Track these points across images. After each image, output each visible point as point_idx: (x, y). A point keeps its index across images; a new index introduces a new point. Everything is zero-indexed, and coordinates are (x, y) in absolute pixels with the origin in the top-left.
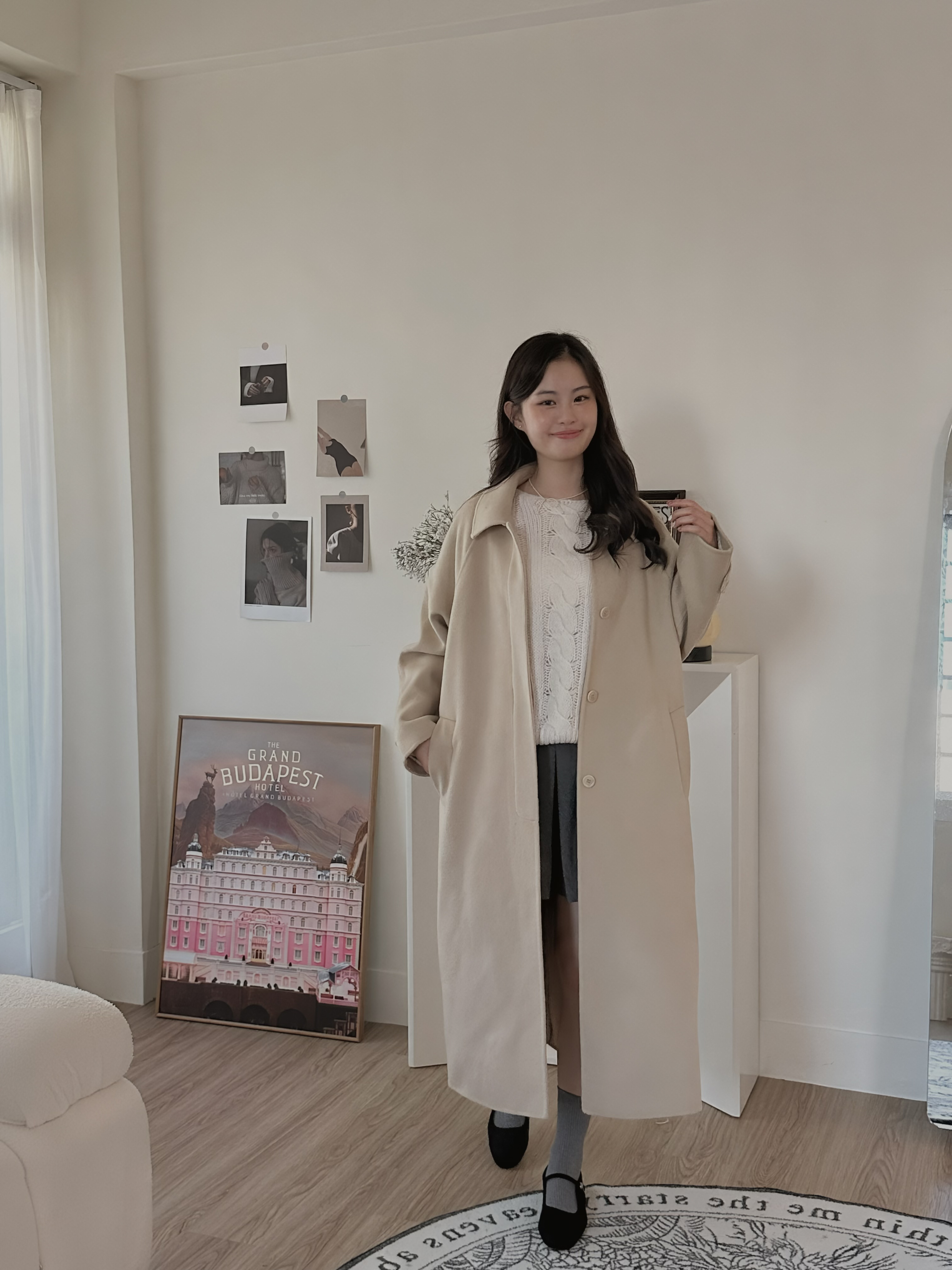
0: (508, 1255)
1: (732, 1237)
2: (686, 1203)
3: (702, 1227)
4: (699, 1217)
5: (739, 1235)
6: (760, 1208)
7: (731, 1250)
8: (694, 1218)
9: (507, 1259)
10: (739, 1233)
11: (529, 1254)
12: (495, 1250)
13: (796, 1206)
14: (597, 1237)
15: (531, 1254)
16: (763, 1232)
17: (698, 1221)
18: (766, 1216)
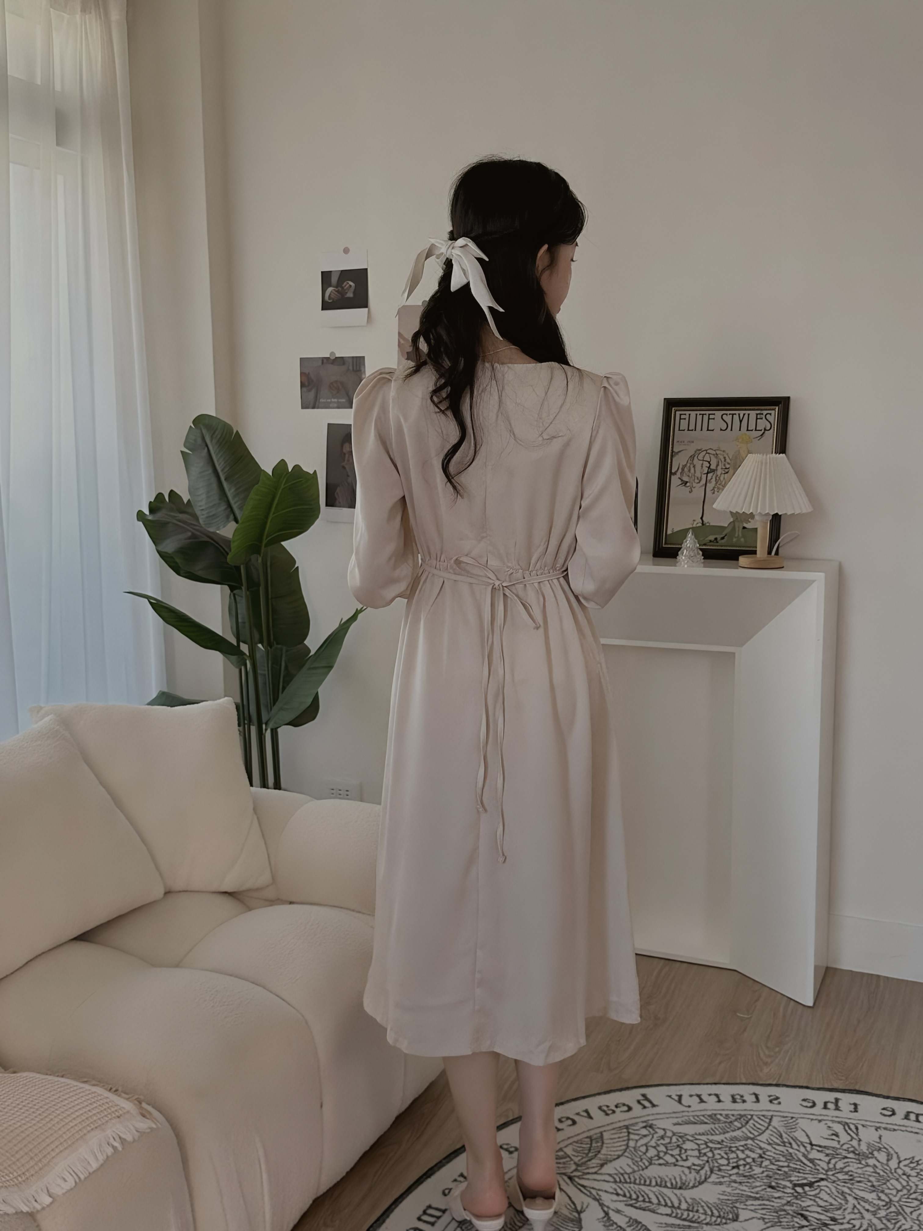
0: (607, 1151)
1: (827, 1139)
2: (779, 1103)
3: (796, 1128)
4: (792, 1118)
5: (834, 1137)
6: (853, 1110)
7: (828, 1152)
8: (787, 1119)
9: (607, 1155)
10: (833, 1134)
11: (628, 1150)
12: (594, 1145)
13: (889, 1109)
14: (693, 1135)
15: (631, 1151)
16: (857, 1135)
17: (791, 1122)
18: (860, 1118)
